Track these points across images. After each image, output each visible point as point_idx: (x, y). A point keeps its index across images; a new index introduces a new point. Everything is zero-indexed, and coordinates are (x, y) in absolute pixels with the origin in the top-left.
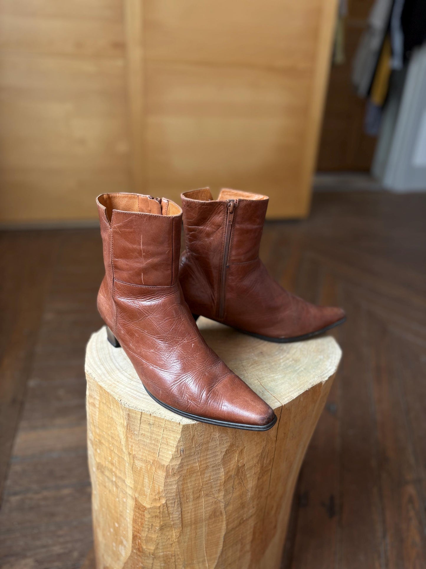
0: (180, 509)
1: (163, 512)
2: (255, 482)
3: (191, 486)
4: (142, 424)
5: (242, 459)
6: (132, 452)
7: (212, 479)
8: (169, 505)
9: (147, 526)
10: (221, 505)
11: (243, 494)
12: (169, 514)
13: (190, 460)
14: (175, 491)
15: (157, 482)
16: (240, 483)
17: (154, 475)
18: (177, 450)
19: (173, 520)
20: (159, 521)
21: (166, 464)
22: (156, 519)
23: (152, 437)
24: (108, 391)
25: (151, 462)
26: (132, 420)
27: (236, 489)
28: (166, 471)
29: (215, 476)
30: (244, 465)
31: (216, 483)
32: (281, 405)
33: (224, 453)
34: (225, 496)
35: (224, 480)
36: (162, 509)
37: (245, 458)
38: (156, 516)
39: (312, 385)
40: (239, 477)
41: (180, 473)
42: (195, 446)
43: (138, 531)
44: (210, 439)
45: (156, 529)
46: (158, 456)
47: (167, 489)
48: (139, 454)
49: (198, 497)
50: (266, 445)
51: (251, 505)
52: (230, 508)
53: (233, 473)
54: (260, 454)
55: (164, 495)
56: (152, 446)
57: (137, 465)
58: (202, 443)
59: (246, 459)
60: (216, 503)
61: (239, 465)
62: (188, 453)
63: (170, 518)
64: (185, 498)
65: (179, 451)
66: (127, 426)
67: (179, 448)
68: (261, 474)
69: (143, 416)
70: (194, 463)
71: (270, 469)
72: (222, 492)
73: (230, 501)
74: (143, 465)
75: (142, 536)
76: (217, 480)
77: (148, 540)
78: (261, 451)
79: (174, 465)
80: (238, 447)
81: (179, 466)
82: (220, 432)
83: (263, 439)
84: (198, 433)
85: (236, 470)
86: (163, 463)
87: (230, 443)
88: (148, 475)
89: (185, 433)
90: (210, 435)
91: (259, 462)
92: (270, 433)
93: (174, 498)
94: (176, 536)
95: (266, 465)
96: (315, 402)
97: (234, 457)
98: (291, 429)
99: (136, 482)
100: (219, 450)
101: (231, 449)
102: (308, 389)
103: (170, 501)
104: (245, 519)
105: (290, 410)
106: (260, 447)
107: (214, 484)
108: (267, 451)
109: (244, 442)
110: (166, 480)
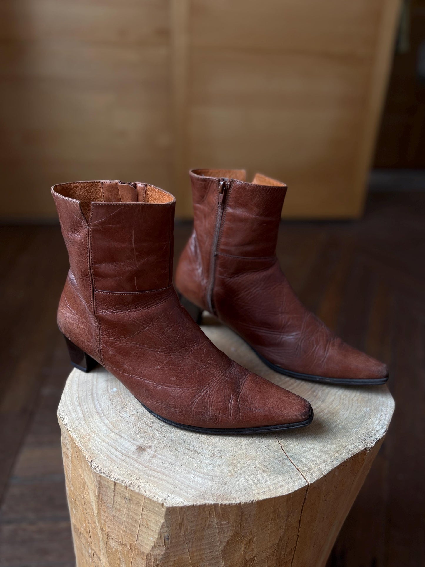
4: (116, 496)
5: (250, 551)
6: (106, 529)
13: (179, 550)
17: (133, 562)
18: (160, 537)
21: (147, 552)
23: (129, 515)
24: (79, 445)
25: (129, 545)
26: (104, 489)
28: (147, 561)
30: (254, 558)
32: (307, 484)
33: (225, 543)
37: (255, 550)
39: (353, 453)
41: (166, 565)
42: (184, 533)
44: (205, 526)
46: (136, 540)
48: (114, 533)
50: (284, 534)
54: (276, 545)
56: (129, 526)
57: (111, 545)
58: (194, 530)
61: (246, 558)
62: (175, 542)
65: (163, 539)
66: (99, 495)
67: (163, 535)
69: (117, 487)
70: (183, 554)
71: (290, 560)
74: (119, 547)
78: (278, 540)
79: (156, 554)
80: (244, 536)
81: (163, 556)
82: (218, 519)
83: (281, 527)
84: (189, 519)
85: (242, 564)
86: (143, 550)
87: (233, 531)
88: (125, 561)
89: (171, 517)
90: (206, 521)
91: (275, 553)
92: (291, 519)
95: (285, 556)
96: (356, 473)
97: (239, 548)
98: (321, 510)
99: (111, 564)
100: (218, 540)
101: (235, 538)
102: (347, 460)
105: (319, 488)
106: (276, 537)
108: (286, 539)
109: (253, 531)
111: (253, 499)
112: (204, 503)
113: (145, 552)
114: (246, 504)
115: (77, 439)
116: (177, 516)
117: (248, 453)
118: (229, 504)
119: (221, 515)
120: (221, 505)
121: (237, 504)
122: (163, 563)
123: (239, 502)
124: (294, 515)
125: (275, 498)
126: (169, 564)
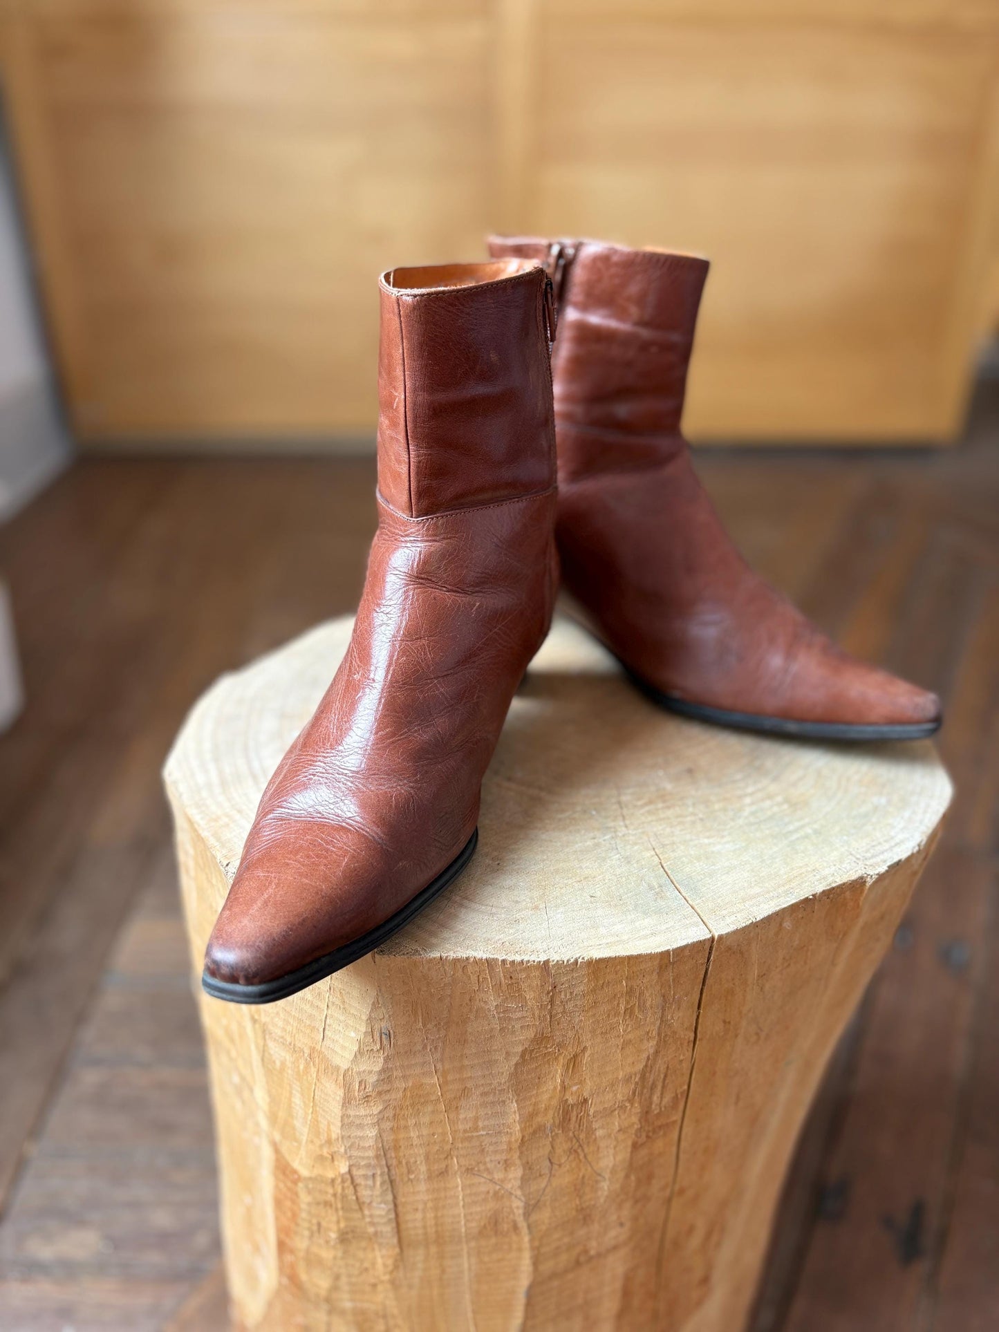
0: (390, 1197)
1: (344, 1197)
2: (624, 1154)
3: (418, 1137)
5: (576, 1084)
6: (260, 1015)
7: (483, 1129)
8: (359, 1181)
9: (306, 1225)
10: (514, 1205)
11: (583, 1183)
12: (360, 1204)
13: (413, 1065)
14: (372, 1144)
15: (324, 1111)
16: (571, 1151)
17: (316, 1091)
18: (370, 1030)
19: (372, 1224)
20: (334, 1218)
21: (344, 1065)
22: (327, 1211)
25: (307, 1051)
27: (560, 1165)
28: (345, 1085)
29: (492, 1122)
30: (586, 1101)
31: (494, 1140)
32: (709, 936)
33: (518, 1058)
34: (524, 1180)
35: (518, 1135)
36: (340, 1187)
37: (588, 1081)
38: (327, 1204)
39: (830, 884)
40: (571, 1134)
41: (387, 1097)
42: (424, 1025)
43: (287, 1231)
44: (471, 1011)
45: (330, 1236)
46: (321, 1040)
47: (349, 1137)
48: (277, 1025)
49: (444, 1173)
50: (657, 1052)
51: (614, 1217)
52: (544, 1216)
53: (548, 1119)
54: (638, 1076)
55: (342, 1150)
56: (307, 1008)
57: (272, 1053)
58: (445, 1020)
59: (589, 1084)
60: (497, 1196)
61: (567, 1100)
62: (404, 1044)
63: (363, 1215)
64: (405, 1170)
65: (377, 1035)
67: (377, 1027)
68: (644, 1135)
70: (423, 1073)
71: (674, 1122)
72: (516, 1170)
73: (543, 1198)
74: (288, 1057)
75: (296, 1247)
76: (500, 1132)
77: (313, 1261)
78: (640, 1066)
79: (364, 1071)
80: (561, 1045)
81: (378, 1075)
82: (499, 996)
83: (648, 1033)
84: (432, 991)
85: (559, 1113)
86: (337, 1061)
87: (535, 1030)
88: (301, 1088)
89: (392, 982)
90: (470, 1000)
91: (636, 1097)
92: (672, 1018)
93: (370, 1163)
94: (385, 1265)
95: (661, 1109)
96: (841, 936)
97: (549, 1073)
98: (749, 1011)
99: (274, 1100)
100: (501, 1049)
101: (539, 1048)
102: (813, 895)
103: (360, 1170)
104: (593, 1252)
105: (741, 953)
106: (638, 1056)
107: (491, 1144)
108: (663, 1069)
109: (581, 1034)
110: (346, 1110)
111: (578, 956)
112: (465, 956)
113: (341, 1065)
114: (559, 965)
115: (202, 823)
116: (405, 983)
118: (522, 961)
119: (504, 988)
120: (504, 961)
121: (540, 962)
122: (380, 1093)
123: (546, 959)
124: (679, 1009)
125: (630, 958)
126: (393, 1096)
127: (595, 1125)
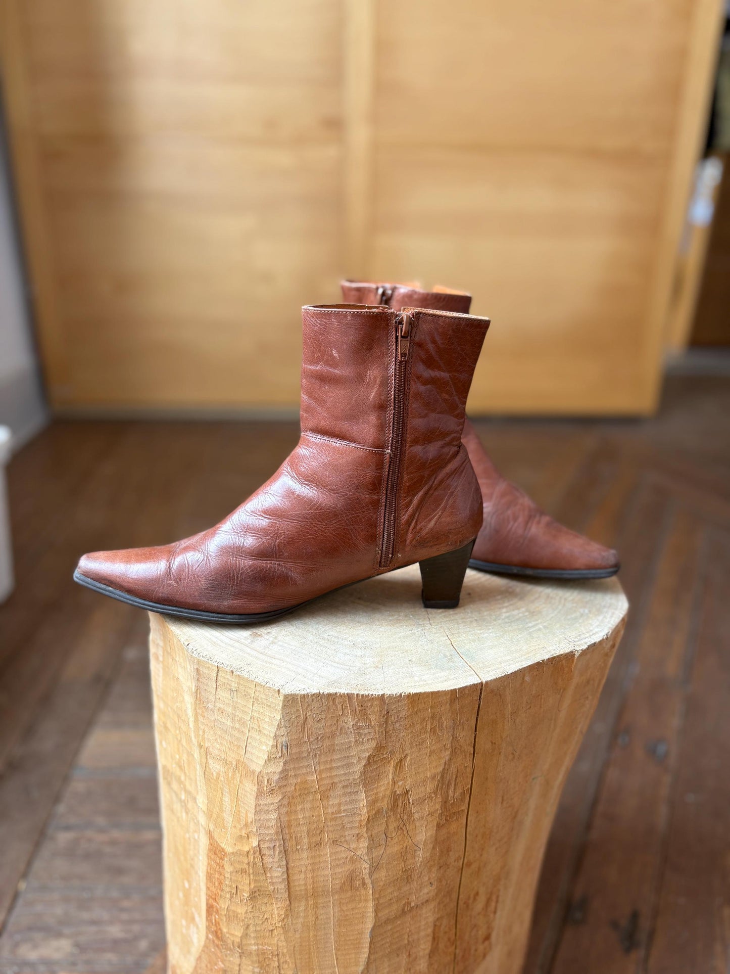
0: (284, 863)
1: (255, 864)
2: (432, 832)
3: (303, 818)
4: (218, 690)
5: (402, 780)
6: (205, 743)
7: (344, 811)
8: (265, 852)
9: (228, 889)
10: (363, 867)
11: (406, 852)
12: (265, 869)
13: (301, 767)
14: (274, 824)
15: (244, 803)
16: (399, 828)
17: (239, 790)
18: (275, 743)
19: (272, 883)
20: (248, 882)
21: (258, 770)
22: (242, 877)
23: (235, 715)
25: (234, 763)
26: (204, 680)
27: (392, 838)
28: (258, 784)
29: (350, 807)
30: (407, 792)
31: (351, 820)
32: (480, 681)
33: (365, 761)
34: (370, 849)
35: (366, 816)
36: (252, 857)
37: (408, 778)
38: (243, 871)
39: (553, 655)
40: (398, 816)
41: (284, 790)
42: (309, 739)
43: (213, 897)
44: (337, 729)
45: (243, 895)
46: (244, 754)
47: (260, 820)
48: (215, 747)
49: (319, 844)
50: (450, 760)
51: (426, 879)
53: (384, 804)
54: (440, 776)
55: (255, 830)
56: (235, 733)
57: (211, 767)
58: (321, 736)
59: (409, 781)
60: (353, 860)
61: (396, 791)
62: (296, 753)
63: (266, 877)
64: (294, 842)
65: (280, 747)
66: (196, 692)
67: (280, 741)
68: (444, 818)
69: (220, 674)
70: (307, 773)
71: (463, 811)
72: (364, 841)
73: (381, 862)
74: (221, 769)
75: (221, 907)
77: (232, 917)
78: (441, 769)
79: (271, 773)
80: (392, 753)
81: (280, 775)
82: (355, 718)
83: (445, 745)
84: (314, 715)
85: (391, 801)
86: (253, 767)
87: (376, 742)
88: (229, 790)
89: (290, 710)
90: (337, 721)
91: (439, 791)
92: (459, 736)
93: (272, 838)
94: (279, 915)
95: (454, 801)
96: (561, 691)
97: (385, 772)
98: (507, 737)
99: (210, 801)
100: (355, 755)
101: (379, 754)
102: (542, 661)
103: (266, 844)
104: (413, 904)
105: (500, 695)
106: (439, 762)
107: (349, 822)
108: (455, 771)
109: (404, 746)
110: (258, 800)
111: (402, 692)
112: (334, 692)
113: (256, 770)
114: (391, 697)
116: (297, 710)
117: (403, 646)
118: (368, 694)
119: (358, 712)
120: (358, 695)
121: (379, 695)
122: (280, 787)
123: (383, 693)
124: (463, 730)
125: (432, 693)
126: (288, 789)
127: (414, 810)
